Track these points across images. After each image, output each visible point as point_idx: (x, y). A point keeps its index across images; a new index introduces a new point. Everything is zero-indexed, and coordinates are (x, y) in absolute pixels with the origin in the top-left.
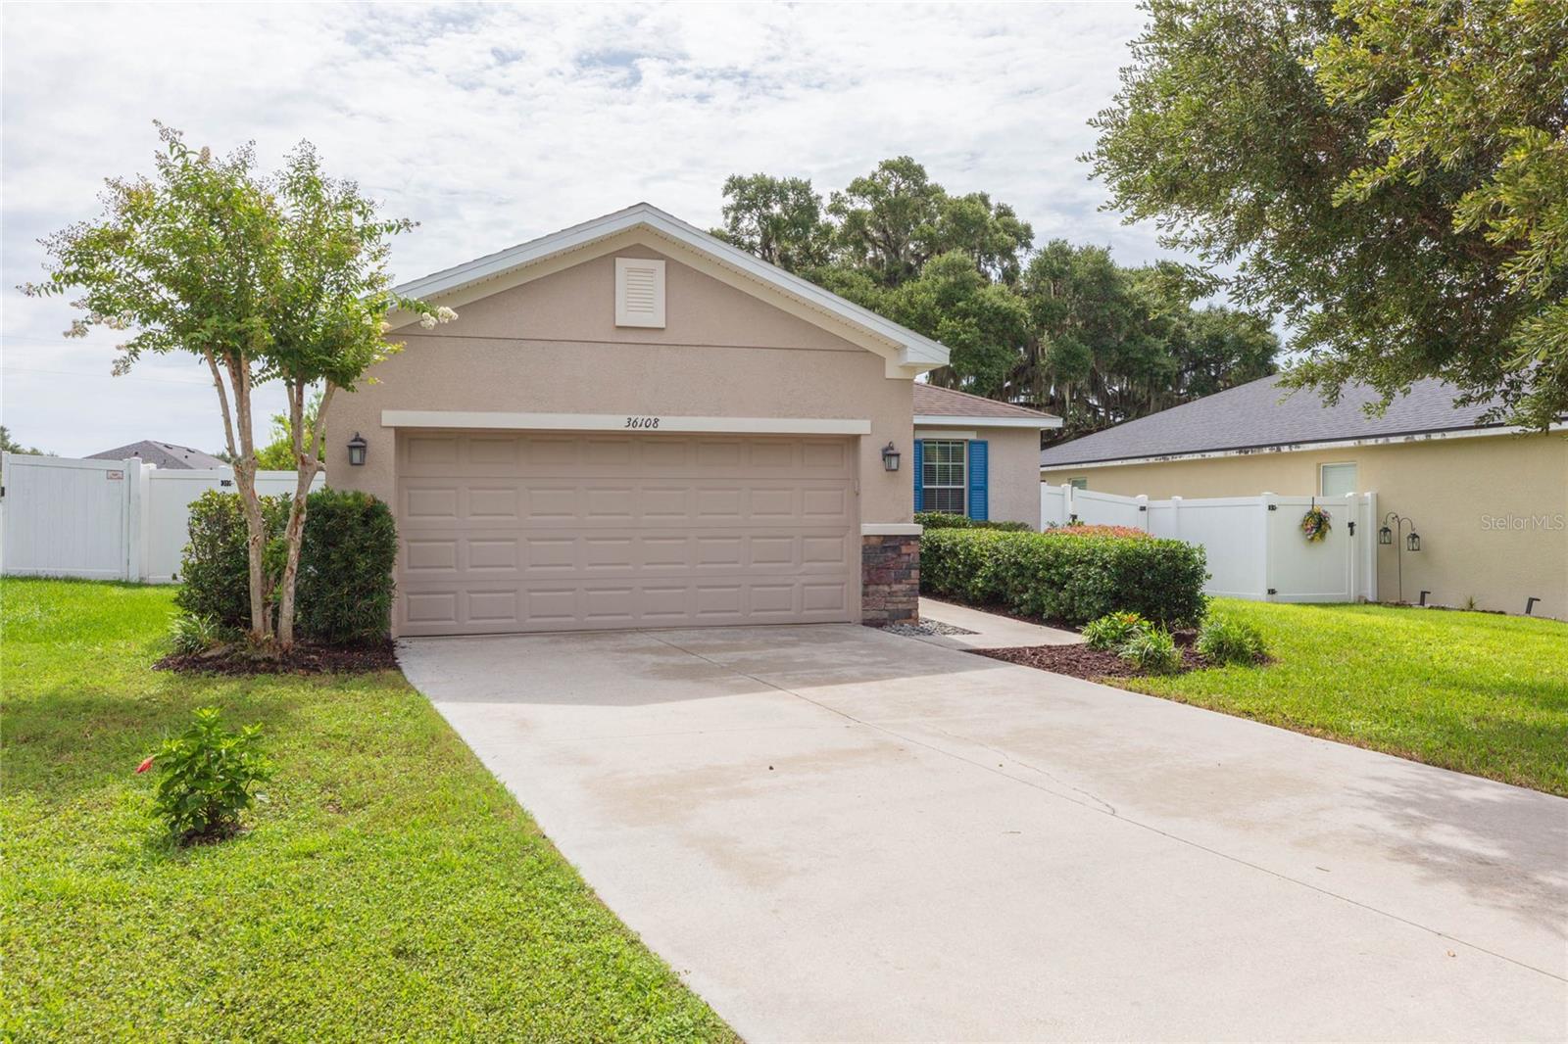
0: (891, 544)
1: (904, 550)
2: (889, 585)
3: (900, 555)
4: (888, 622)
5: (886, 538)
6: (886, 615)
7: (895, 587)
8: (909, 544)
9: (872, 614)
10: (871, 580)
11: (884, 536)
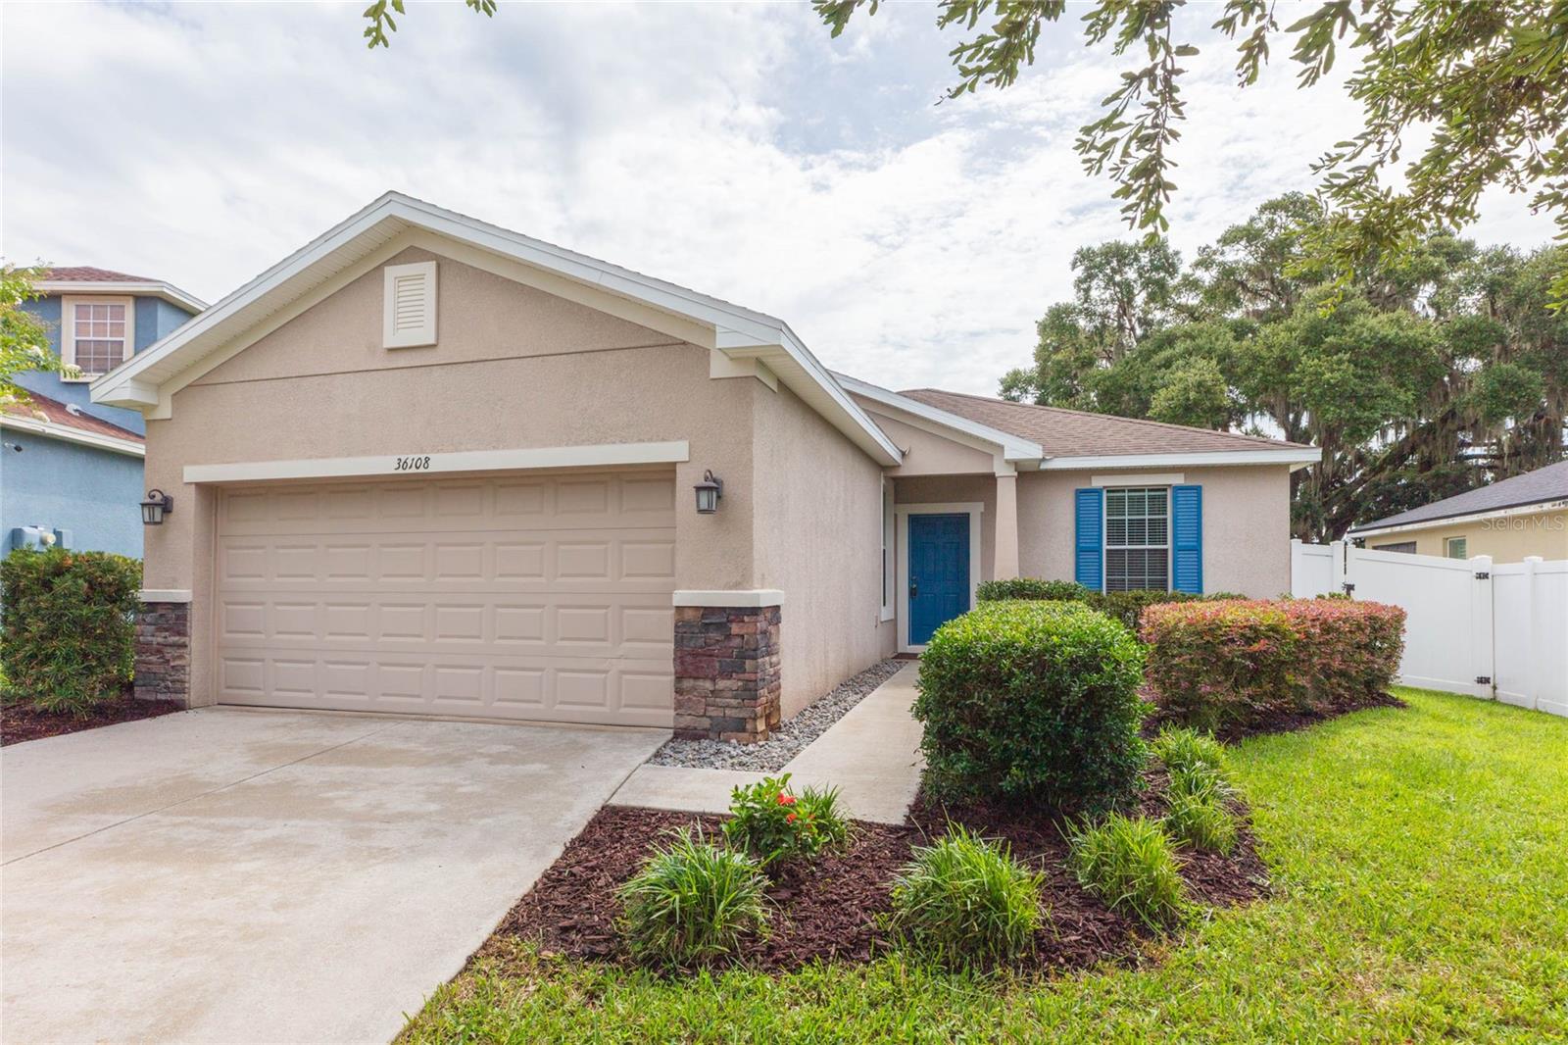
0: (714, 620)
1: (735, 629)
2: (713, 679)
3: (729, 637)
4: (711, 735)
5: (709, 611)
6: (706, 723)
7: (722, 684)
8: (743, 621)
9: (687, 721)
10: (686, 671)
11: (705, 608)
